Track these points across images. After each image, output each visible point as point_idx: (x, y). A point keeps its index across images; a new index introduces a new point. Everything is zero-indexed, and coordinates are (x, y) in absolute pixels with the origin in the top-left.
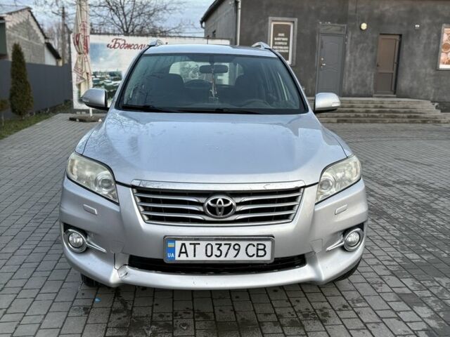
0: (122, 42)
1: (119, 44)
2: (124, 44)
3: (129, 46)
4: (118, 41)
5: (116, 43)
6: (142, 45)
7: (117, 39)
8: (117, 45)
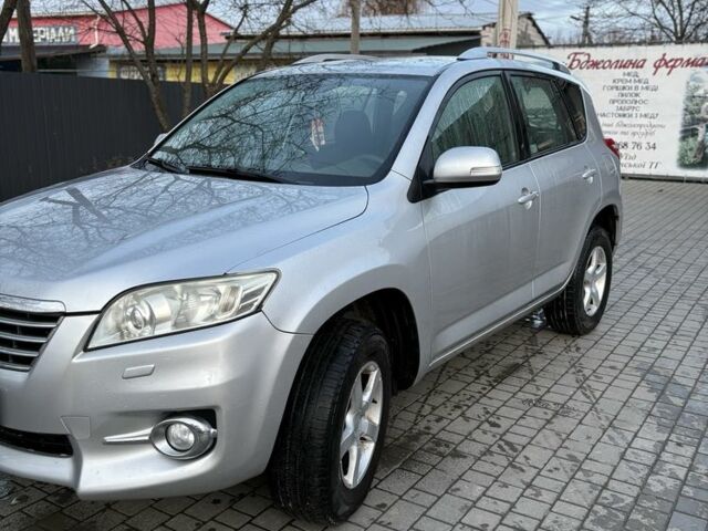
0: (583, 58)
1: (579, 61)
2: (588, 62)
3: (595, 65)
4: (578, 57)
5: (574, 60)
6: (618, 61)
7: (576, 54)
8: (575, 63)
